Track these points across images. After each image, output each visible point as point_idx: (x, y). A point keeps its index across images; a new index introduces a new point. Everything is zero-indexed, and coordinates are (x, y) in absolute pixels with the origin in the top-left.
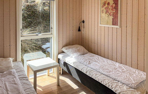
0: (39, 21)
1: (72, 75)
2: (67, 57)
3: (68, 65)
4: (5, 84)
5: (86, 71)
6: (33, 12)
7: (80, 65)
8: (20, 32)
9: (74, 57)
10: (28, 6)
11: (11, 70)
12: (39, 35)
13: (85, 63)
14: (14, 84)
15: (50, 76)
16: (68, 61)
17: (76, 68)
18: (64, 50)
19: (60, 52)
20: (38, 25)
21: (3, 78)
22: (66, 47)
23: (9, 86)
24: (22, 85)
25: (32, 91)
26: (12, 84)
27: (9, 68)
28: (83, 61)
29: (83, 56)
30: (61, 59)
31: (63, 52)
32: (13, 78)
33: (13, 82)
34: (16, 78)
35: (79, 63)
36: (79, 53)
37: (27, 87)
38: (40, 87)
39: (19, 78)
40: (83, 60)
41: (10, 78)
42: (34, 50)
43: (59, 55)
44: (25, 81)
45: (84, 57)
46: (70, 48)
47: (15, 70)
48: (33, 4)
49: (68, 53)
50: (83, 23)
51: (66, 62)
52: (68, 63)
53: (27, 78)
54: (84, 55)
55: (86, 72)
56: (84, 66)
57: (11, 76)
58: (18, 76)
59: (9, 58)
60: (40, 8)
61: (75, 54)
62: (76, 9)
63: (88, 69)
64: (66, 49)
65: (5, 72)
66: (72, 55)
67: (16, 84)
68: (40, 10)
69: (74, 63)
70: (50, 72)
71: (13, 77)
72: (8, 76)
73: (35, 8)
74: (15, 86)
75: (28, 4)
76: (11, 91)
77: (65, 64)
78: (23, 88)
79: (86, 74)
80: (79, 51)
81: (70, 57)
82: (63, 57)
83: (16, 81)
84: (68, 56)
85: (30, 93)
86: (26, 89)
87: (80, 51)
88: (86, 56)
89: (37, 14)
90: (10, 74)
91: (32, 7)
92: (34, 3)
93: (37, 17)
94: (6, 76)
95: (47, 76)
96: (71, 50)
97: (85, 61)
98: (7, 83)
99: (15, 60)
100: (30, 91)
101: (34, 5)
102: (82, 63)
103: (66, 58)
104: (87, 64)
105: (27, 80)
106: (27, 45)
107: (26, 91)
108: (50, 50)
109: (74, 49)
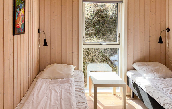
0: (109, 28)
1: (144, 103)
2: (138, 76)
3: (139, 88)
4: (61, 91)
5: (164, 102)
6: (103, 17)
7: (156, 91)
8: (83, 39)
9: (147, 78)
10: (98, 10)
11: (69, 78)
12: (103, 44)
13: (165, 91)
14: (68, 93)
15: (117, 96)
16: (139, 82)
17: (149, 94)
18: (135, 66)
19: (130, 68)
20: (108, 32)
21: (61, 85)
22: (139, 63)
23: (64, 94)
24: (76, 97)
25: (84, 107)
26: (67, 93)
27: (69, 75)
28: (161, 87)
29: (163, 79)
30: (131, 78)
31: (134, 69)
32: (69, 87)
33: (68, 91)
34: (72, 87)
35: (155, 88)
36: (158, 75)
37: (80, 100)
38: (102, 105)
39: (75, 89)
40: (162, 85)
41: (67, 86)
42: (101, 61)
43: (128, 72)
44: (80, 94)
45: (163, 82)
46: (143, 65)
47: (74, 79)
48: (103, 8)
49: (140, 72)
50: (167, 31)
51: (136, 83)
52: (138, 85)
53: (83, 91)
54: (166, 79)
55: (164, 104)
56: (163, 95)
57: (69, 84)
58: (75, 86)
59: (71, 65)
60: (111, 12)
61: (150, 74)
62: (155, 12)
63: (167, 101)
64: (139, 66)
65: (64, 79)
66: (145, 75)
67: (70, 94)
68: (111, 14)
69: (146, 87)
70: (116, 91)
71: (70, 85)
72: (66, 84)
73: (106, 13)
74: (69, 95)
75: (98, 8)
76: (64, 100)
77: (135, 85)
78: (76, 100)
79: (164, 107)
80: (157, 71)
81: (143, 77)
82: (132, 75)
83: (71, 90)
84: (140, 75)
85: (81, 108)
86: (79, 103)
87: (160, 72)
88: (169, 80)
89: (108, 20)
90: (68, 81)
91: (102, 11)
92: (105, 7)
93: (108, 23)
94: (65, 83)
95: (112, 95)
96: (144, 67)
97: (164, 88)
98: (63, 90)
99: (77, 69)
100: (82, 106)
101: (105, 10)
102: (160, 89)
103: (137, 78)
104: (167, 92)
105: (83, 93)
106: (94, 54)
107: (78, 104)
108: (118, 63)
109: (150, 67)
